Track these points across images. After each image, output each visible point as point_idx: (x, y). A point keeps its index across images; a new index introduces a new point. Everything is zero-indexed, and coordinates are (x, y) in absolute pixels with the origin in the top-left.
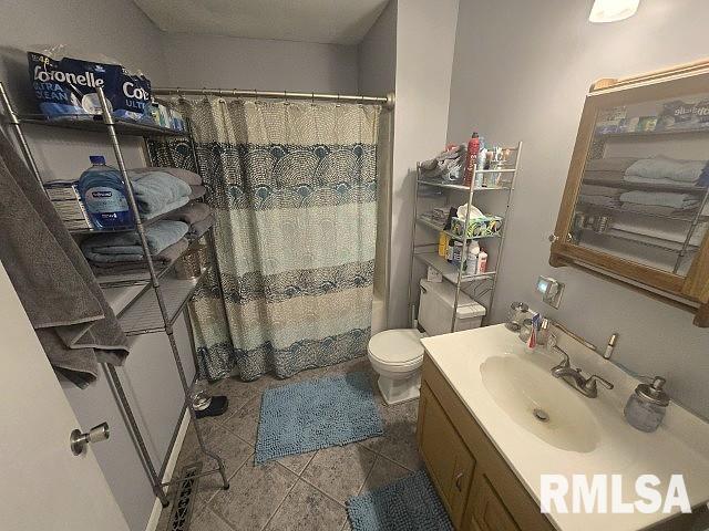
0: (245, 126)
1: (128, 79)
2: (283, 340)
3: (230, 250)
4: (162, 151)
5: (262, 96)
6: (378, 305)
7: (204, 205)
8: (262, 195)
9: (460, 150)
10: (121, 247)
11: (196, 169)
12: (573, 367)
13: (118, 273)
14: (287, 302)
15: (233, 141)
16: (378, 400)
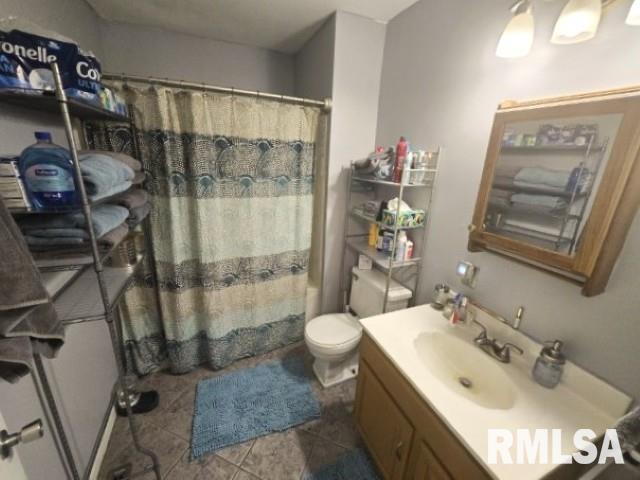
0: (191, 117)
1: (83, 59)
2: (219, 329)
3: (168, 236)
4: (99, 135)
5: (209, 90)
6: (313, 292)
7: (143, 192)
8: (205, 183)
9: (390, 152)
10: (59, 230)
11: (136, 155)
12: (490, 338)
13: (52, 257)
14: (225, 291)
15: (178, 129)
16: (314, 383)
